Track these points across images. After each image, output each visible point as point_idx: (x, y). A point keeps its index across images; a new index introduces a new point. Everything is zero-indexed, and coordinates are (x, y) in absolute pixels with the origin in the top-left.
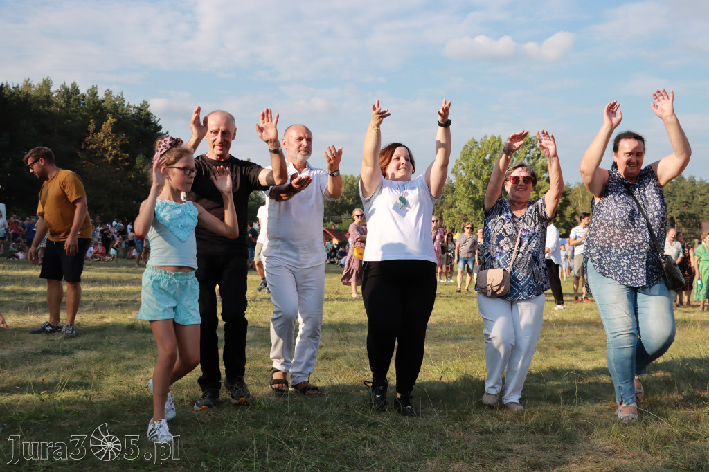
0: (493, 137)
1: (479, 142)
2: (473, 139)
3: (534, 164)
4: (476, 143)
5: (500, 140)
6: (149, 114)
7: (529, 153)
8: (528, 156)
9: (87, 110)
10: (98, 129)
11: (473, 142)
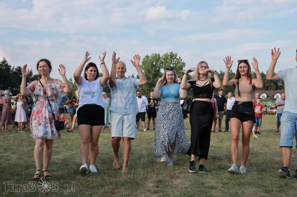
0: (156, 54)
1: (150, 57)
2: (147, 55)
3: (176, 66)
4: (149, 57)
5: (159, 56)
7: (173, 61)
8: (173, 62)
11: (147, 57)
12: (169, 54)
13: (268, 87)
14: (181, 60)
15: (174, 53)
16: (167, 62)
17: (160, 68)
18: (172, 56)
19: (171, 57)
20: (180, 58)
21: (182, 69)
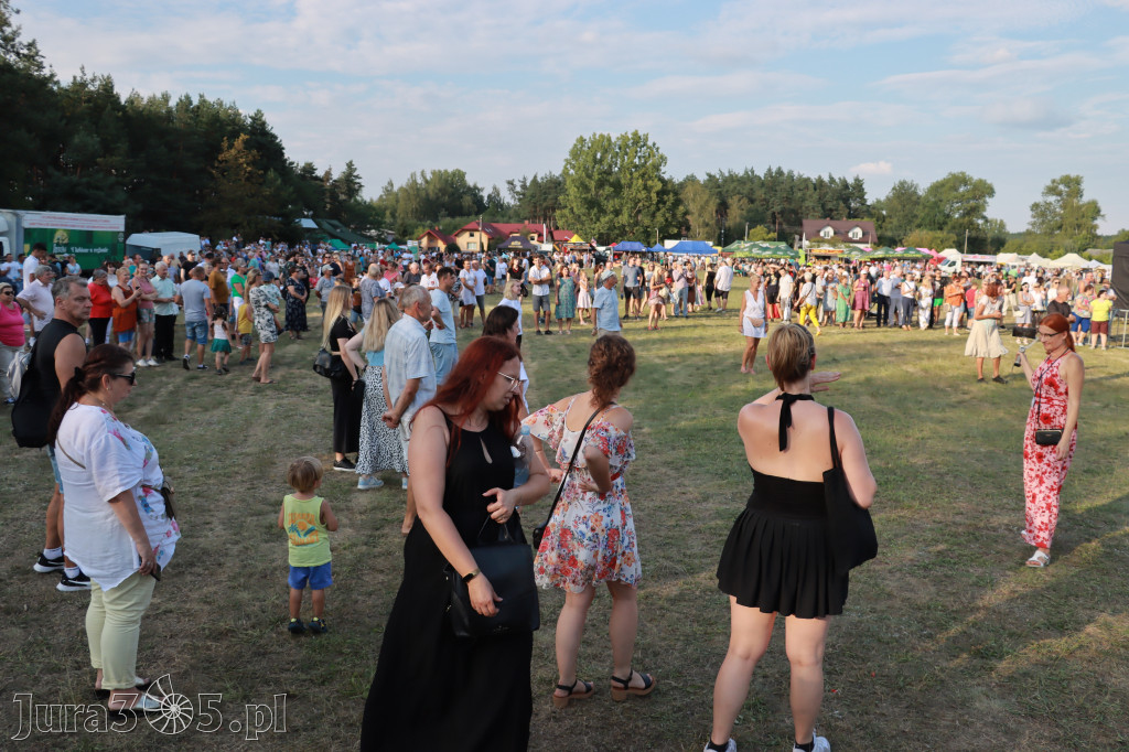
0: (602, 136)
2: (581, 137)
3: (646, 162)
4: (586, 141)
5: (609, 140)
6: (264, 123)
7: (640, 152)
8: (639, 154)
9: (207, 124)
10: (231, 146)
11: (582, 140)
12: (630, 136)
13: (831, 210)
14: (658, 149)
15: (641, 133)
16: (627, 154)
17: (610, 166)
18: (638, 141)
19: (636, 143)
20: (654, 144)
21: (658, 170)
